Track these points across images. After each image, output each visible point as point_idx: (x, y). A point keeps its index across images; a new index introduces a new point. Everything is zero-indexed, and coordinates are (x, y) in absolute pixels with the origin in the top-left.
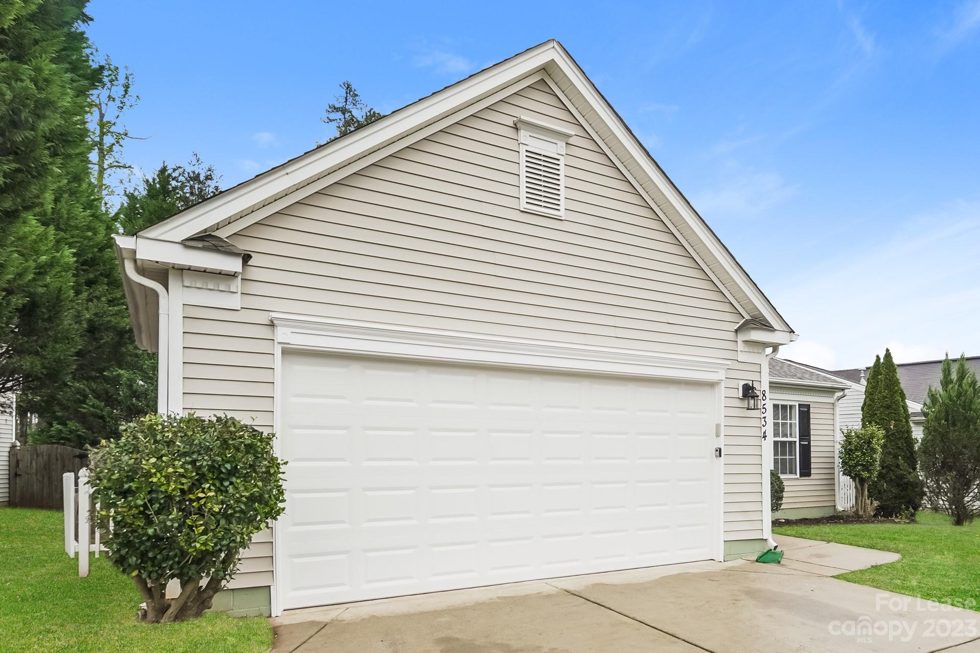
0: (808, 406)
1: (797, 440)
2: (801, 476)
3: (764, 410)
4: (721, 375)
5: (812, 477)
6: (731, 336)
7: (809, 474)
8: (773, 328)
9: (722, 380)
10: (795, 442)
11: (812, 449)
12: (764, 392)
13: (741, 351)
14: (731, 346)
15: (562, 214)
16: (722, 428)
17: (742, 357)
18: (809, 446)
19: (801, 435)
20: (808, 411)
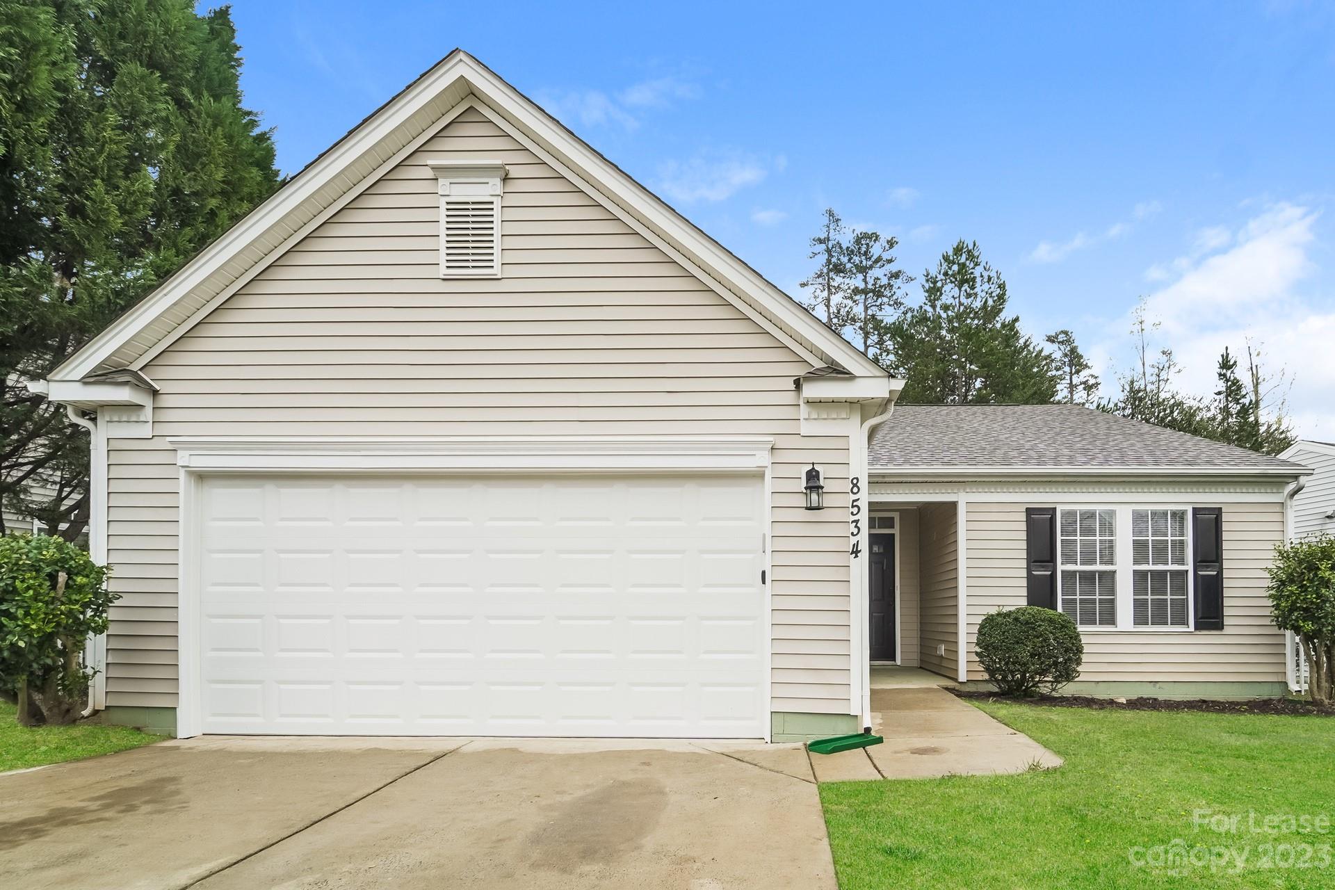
0: (1218, 512)
1: (1189, 567)
2: (1196, 628)
3: (855, 510)
4: (762, 459)
5: (1227, 630)
6: (790, 398)
7: (1219, 626)
8: (849, 373)
9: (767, 467)
10: (1187, 571)
11: (1226, 583)
12: (855, 481)
13: (804, 419)
14: (789, 413)
15: (497, 271)
16: (768, 539)
17: (805, 428)
18: (1218, 579)
19: (1199, 559)
20: (1217, 518)
